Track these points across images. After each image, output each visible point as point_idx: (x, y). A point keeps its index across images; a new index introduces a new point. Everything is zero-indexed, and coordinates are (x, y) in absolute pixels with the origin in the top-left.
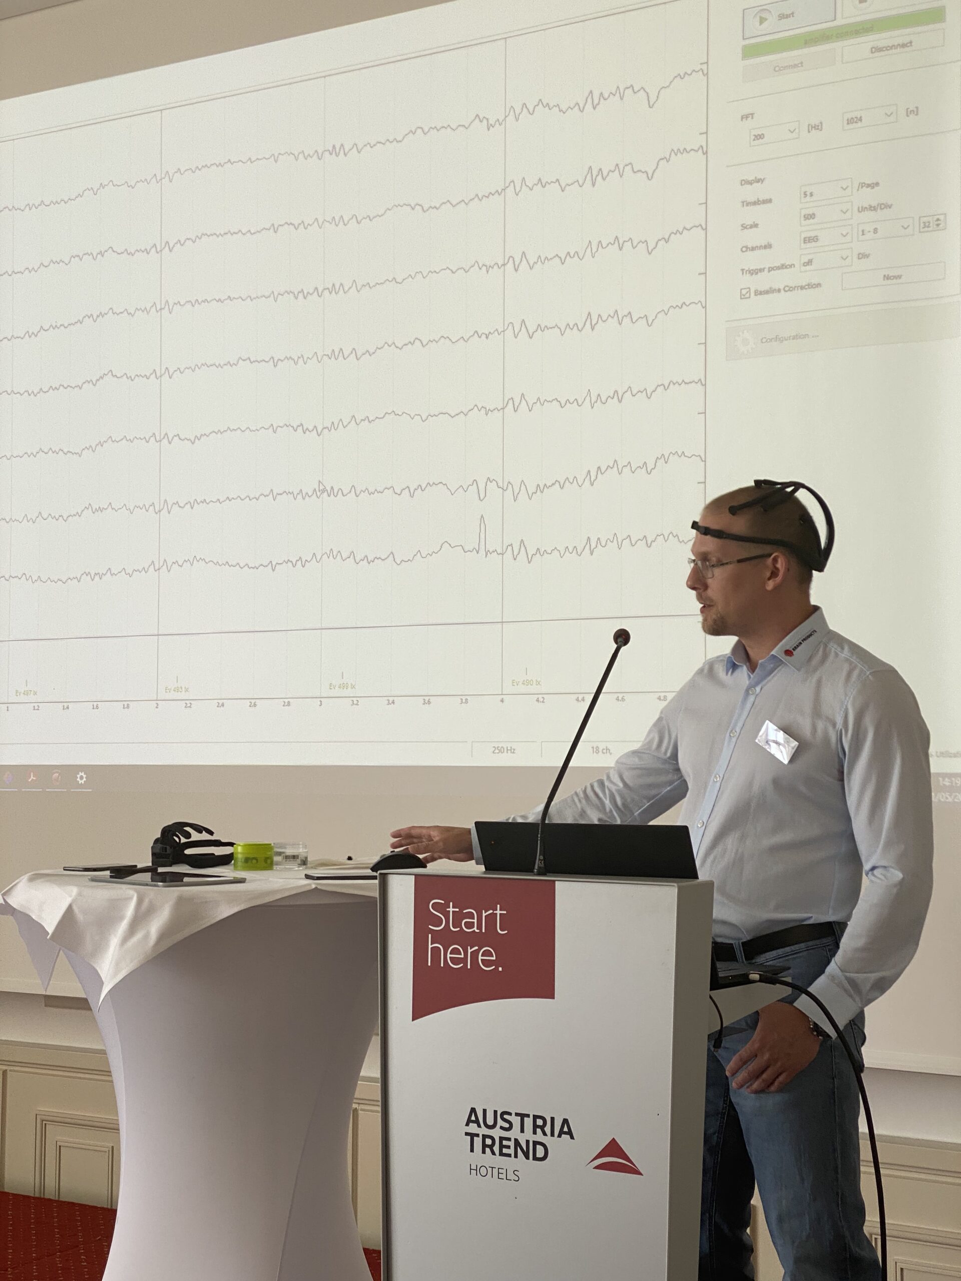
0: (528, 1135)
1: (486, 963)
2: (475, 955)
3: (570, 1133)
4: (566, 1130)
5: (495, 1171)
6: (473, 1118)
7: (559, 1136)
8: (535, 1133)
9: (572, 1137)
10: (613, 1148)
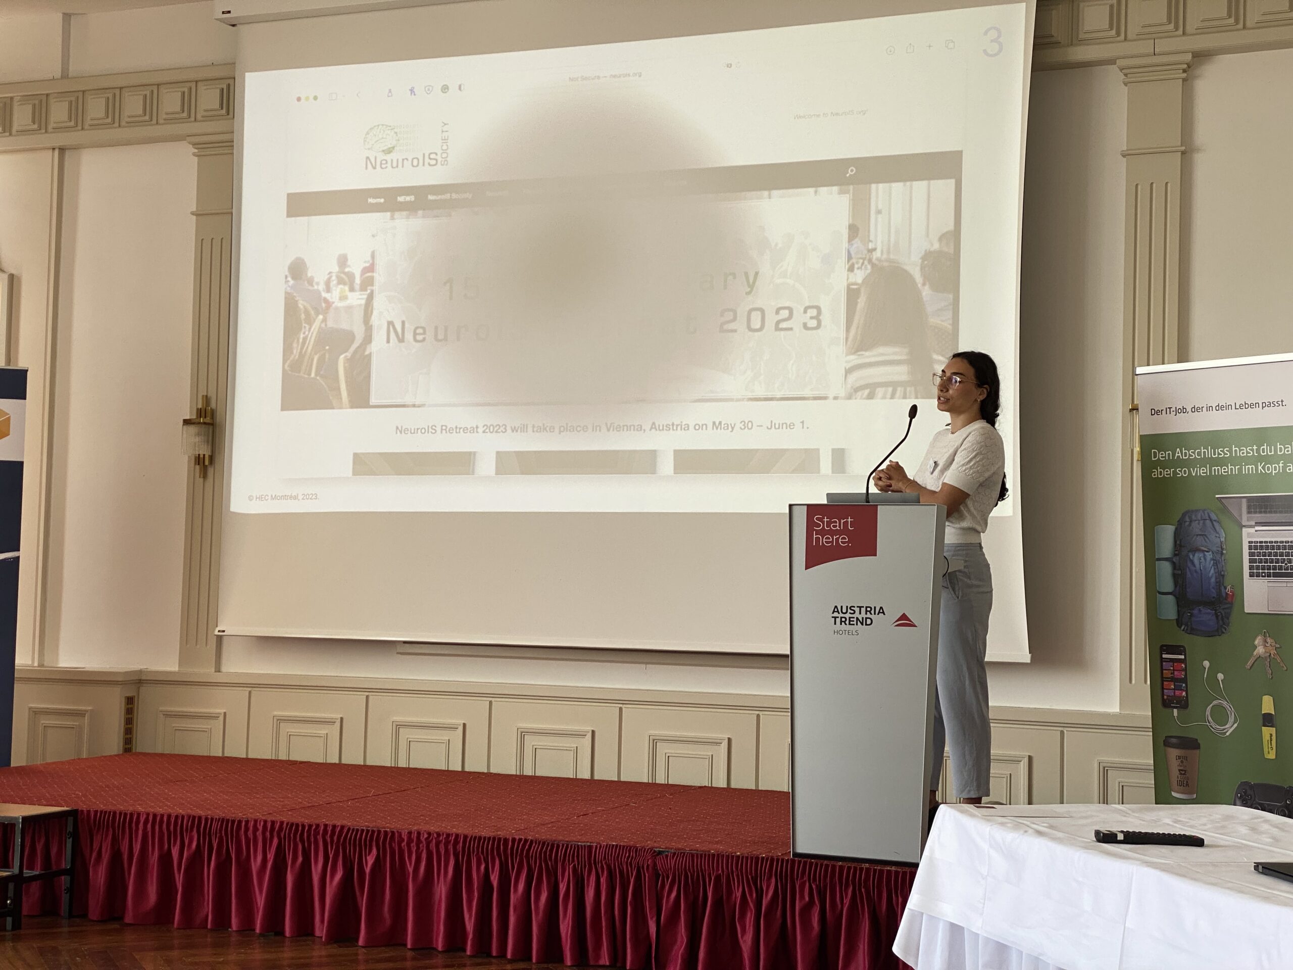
0: (863, 615)
1: (842, 542)
2: (837, 539)
3: (883, 613)
4: (882, 611)
5: (847, 632)
6: (836, 610)
7: (878, 614)
8: (866, 614)
10: (904, 617)
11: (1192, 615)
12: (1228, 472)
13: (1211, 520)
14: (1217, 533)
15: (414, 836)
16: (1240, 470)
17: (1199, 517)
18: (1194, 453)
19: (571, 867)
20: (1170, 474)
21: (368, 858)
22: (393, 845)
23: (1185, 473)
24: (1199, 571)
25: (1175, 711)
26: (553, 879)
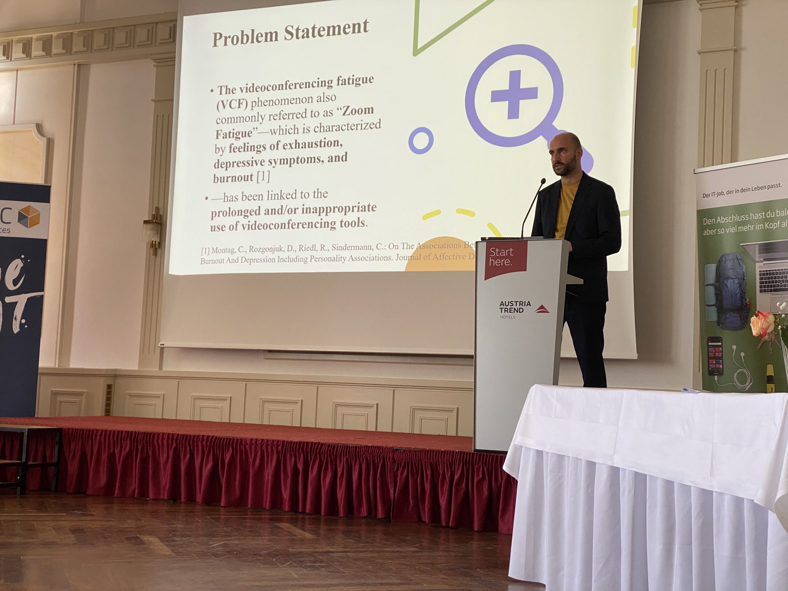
0: (518, 306)
1: (507, 263)
2: (504, 262)
4: (529, 304)
5: (508, 317)
6: (502, 304)
7: (527, 306)
8: (520, 306)
9: (530, 306)
10: (542, 307)
11: (726, 318)
12: (747, 229)
13: (738, 259)
14: (742, 267)
15: (254, 442)
16: (755, 228)
17: (731, 258)
18: (728, 219)
19: (345, 458)
20: (714, 233)
21: (227, 454)
22: (242, 447)
23: (722, 232)
24: (731, 291)
25: (716, 377)
26: (334, 466)
